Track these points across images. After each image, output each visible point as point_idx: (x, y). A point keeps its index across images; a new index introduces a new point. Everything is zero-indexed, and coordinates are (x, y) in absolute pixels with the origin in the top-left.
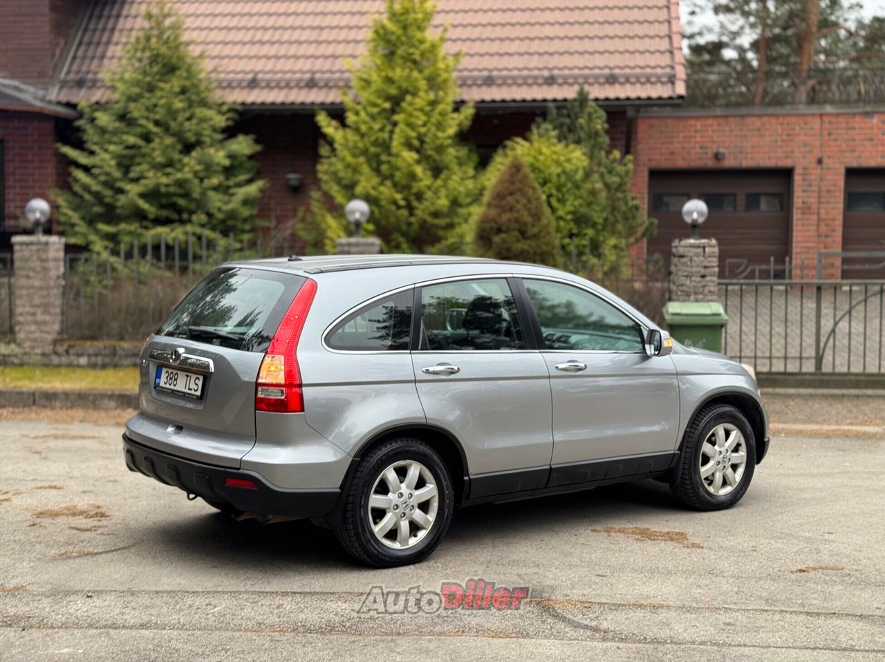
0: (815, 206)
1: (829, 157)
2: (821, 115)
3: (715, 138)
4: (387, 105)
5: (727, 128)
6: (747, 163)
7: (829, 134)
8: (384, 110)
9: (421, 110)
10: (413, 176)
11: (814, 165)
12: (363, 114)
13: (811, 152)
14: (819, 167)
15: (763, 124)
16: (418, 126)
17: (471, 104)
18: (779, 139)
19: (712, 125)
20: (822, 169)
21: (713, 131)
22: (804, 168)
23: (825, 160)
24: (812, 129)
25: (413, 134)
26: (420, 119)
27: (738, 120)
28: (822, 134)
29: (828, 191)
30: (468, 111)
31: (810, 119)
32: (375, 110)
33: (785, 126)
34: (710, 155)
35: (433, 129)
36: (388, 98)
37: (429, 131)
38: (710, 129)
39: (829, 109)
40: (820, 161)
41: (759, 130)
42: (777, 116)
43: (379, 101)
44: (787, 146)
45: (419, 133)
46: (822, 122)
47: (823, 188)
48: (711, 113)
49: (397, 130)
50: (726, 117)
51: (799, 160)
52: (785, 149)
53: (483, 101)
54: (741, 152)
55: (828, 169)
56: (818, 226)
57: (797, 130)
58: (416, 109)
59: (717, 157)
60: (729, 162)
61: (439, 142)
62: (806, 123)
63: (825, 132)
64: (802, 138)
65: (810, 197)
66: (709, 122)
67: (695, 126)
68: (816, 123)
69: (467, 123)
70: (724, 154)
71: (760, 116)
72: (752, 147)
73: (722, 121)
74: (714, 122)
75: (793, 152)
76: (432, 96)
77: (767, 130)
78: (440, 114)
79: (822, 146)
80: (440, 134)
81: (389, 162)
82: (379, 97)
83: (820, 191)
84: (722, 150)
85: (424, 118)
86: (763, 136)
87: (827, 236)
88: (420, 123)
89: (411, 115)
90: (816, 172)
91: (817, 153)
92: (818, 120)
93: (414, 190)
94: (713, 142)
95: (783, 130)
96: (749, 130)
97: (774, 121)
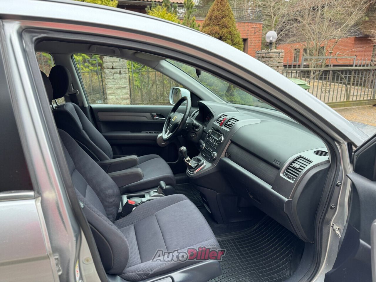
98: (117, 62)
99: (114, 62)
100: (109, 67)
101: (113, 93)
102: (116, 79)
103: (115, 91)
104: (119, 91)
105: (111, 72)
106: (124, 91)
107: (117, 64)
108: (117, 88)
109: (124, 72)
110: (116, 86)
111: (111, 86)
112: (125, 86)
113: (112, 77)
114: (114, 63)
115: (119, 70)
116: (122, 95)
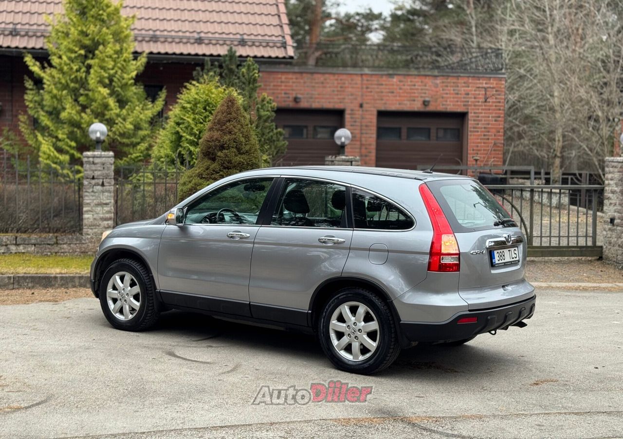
0: (358, 136)
1: (367, 103)
2: (362, 75)
3: (294, 88)
4: (82, 52)
5: (302, 81)
6: (316, 105)
7: (367, 88)
8: (80, 55)
9: (111, 57)
10: (106, 106)
11: (357, 108)
12: (64, 58)
13: (356, 99)
14: (361, 109)
15: (325, 79)
16: (109, 69)
17: (145, 55)
18: (335, 89)
19: (292, 79)
20: (363, 111)
21: (293, 82)
22: (352, 110)
23: (365, 105)
24: (356, 84)
25: (106, 75)
26: (110, 64)
27: (309, 75)
28: (362, 88)
29: (366, 126)
30: (143, 60)
31: (355, 77)
32: (73, 55)
33: (339, 81)
34: (291, 99)
35: (119, 72)
36: (83, 47)
37: (116, 73)
38: (291, 81)
39: (366, 71)
40: (361, 106)
41: (322, 83)
42: (334, 74)
43: (77, 49)
44: (341, 95)
45: (109, 74)
46: (362, 80)
47: (364, 124)
48: (292, 70)
49: (92, 71)
50: (301, 73)
51: (348, 104)
52: (339, 97)
53: (151, 53)
54: (311, 98)
55: (367, 111)
56: (361, 149)
57: (347, 85)
58: (107, 57)
59: (296, 100)
60: (304, 104)
61: (124, 81)
62: (352, 80)
63: (364, 86)
64: (350, 89)
65: (355, 129)
66: (290, 76)
67: (281, 78)
68: (358, 79)
69: (142, 68)
70: (300, 98)
71: (324, 74)
72: (319, 94)
73: (298, 76)
74: (294, 76)
75: (344, 99)
76: (118, 47)
77: (328, 83)
78: (125, 61)
79: (362, 96)
80: (125, 76)
81: (87, 95)
82: (75, 46)
83: (361, 126)
84: (299, 96)
85: (112, 63)
86: (325, 87)
87: (366, 156)
88: (110, 66)
89: (103, 60)
90: (360, 112)
91: (359, 101)
92: (359, 78)
93: (107, 117)
94: (293, 90)
95: (338, 83)
96: (317, 83)
97: (332, 77)
98: (100, 170)
99: (96, 170)
100: (89, 177)
101: (90, 211)
102: (95, 193)
103: (94, 208)
104: (99, 209)
105: (90, 183)
106: (106, 209)
107: (99, 173)
108: (96, 205)
109: (109, 183)
110: (95, 201)
111: (88, 201)
112: (108, 201)
113: (91, 190)
114: (96, 172)
115: (101, 180)
116: (103, 214)
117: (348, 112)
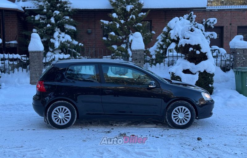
0: (229, 37)
1: (233, 23)
11: (229, 25)
13: (228, 22)
15: (215, 14)
18: (219, 18)
27: (208, 13)
39: (233, 10)
51: (225, 24)
55: (233, 26)
57: (224, 16)
62: (227, 14)
63: (232, 16)
64: (226, 18)
65: (228, 34)
66: (200, 13)
73: (204, 13)
75: (223, 22)
79: (231, 20)
83: (231, 33)
92: (230, 13)
95: (220, 15)
96: (212, 16)
117: (225, 27)
